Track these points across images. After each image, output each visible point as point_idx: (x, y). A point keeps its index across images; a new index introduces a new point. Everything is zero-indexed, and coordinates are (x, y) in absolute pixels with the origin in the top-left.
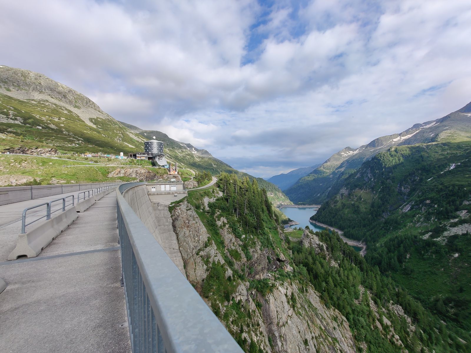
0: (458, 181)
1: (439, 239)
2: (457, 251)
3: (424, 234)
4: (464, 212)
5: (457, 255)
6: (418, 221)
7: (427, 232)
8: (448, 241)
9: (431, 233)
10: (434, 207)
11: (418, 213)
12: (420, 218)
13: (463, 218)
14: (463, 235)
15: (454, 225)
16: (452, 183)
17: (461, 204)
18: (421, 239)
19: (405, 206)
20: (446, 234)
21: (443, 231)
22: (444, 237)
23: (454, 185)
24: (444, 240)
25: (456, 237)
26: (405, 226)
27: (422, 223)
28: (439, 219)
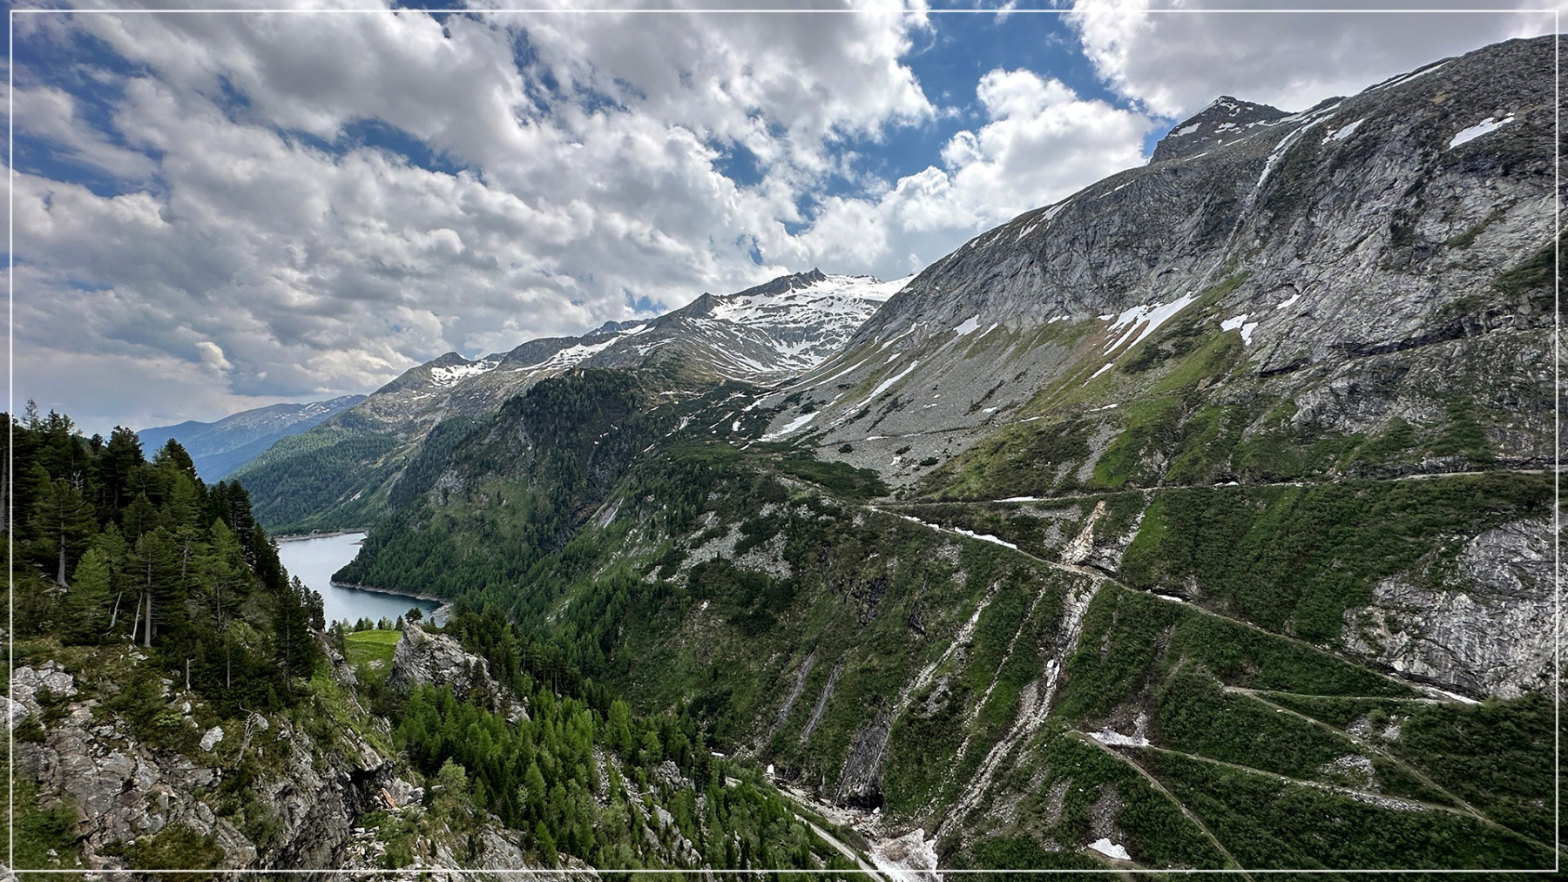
0: (697, 452)
1: (674, 578)
2: (704, 597)
3: (646, 572)
4: (711, 515)
5: (705, 605)
6: (633, 546)
7: (652, 567)
8: (690, 580)
9: (660, 567)
10: (661, 508)
11: (633, 527)
12: (636, 536)
13: (710, 527)
14: (713, 561)
15: (697, 544)
16: (688, 456)
17: (705, 499)
18: (644, 585)
19: (604, 510)
20: (685, 564)
21: (680, 560)
22: (682, 571)
23: (693, 462)
24: (683, 579)
25: (701, 568)
26: (607, 560)
27: (640, 546)
28: (672, 535)
